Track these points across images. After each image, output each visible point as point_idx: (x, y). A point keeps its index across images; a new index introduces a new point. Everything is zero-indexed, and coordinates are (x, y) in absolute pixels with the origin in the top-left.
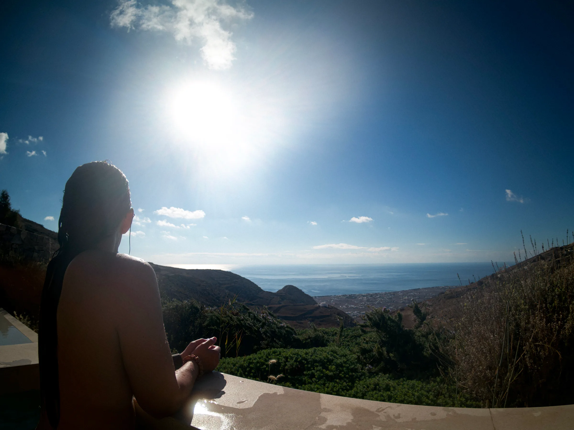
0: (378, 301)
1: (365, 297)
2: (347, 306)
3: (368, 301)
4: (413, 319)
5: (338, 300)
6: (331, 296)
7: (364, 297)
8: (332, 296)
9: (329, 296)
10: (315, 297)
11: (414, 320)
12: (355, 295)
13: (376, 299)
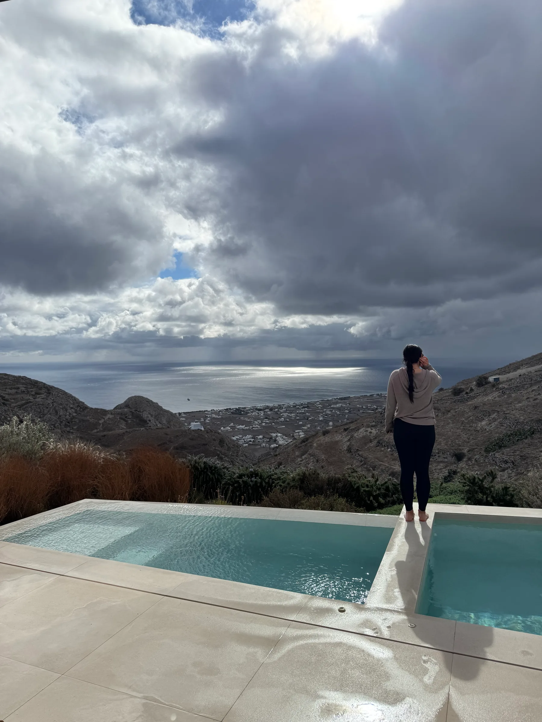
0: (283, 417)
1: (261, 412)
2: (233, 428)
3: (266, 418)
4: (345, 449)
5: (218, 417)
6: (205, 411)
7: (259, 411)
8: (207, 411)
9: (203, 411)
10: (180, 414)
11: (347, 450)
12: (245, 408)
13: (280, 414)
